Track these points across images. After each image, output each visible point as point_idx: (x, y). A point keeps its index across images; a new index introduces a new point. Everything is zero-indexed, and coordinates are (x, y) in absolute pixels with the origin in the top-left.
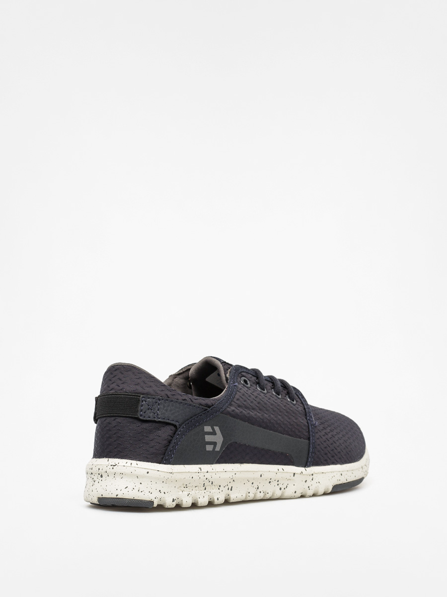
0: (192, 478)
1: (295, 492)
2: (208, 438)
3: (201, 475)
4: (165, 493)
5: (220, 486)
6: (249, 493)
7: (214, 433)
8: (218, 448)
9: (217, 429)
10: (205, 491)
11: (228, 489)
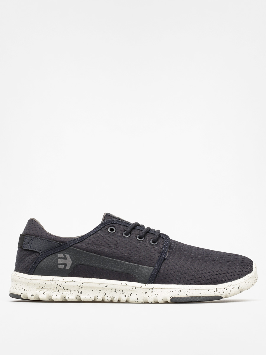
0: (46, 283)
1: (137, 299)
2: (60, 261)
3: (53, 282)
4: (27, 291)
5: (71, 290)
6: (97, 296)
7: (65, 258)
8: (68, 267)
9: (68, 256)
10: (58, 292)
11: (78, 292)
